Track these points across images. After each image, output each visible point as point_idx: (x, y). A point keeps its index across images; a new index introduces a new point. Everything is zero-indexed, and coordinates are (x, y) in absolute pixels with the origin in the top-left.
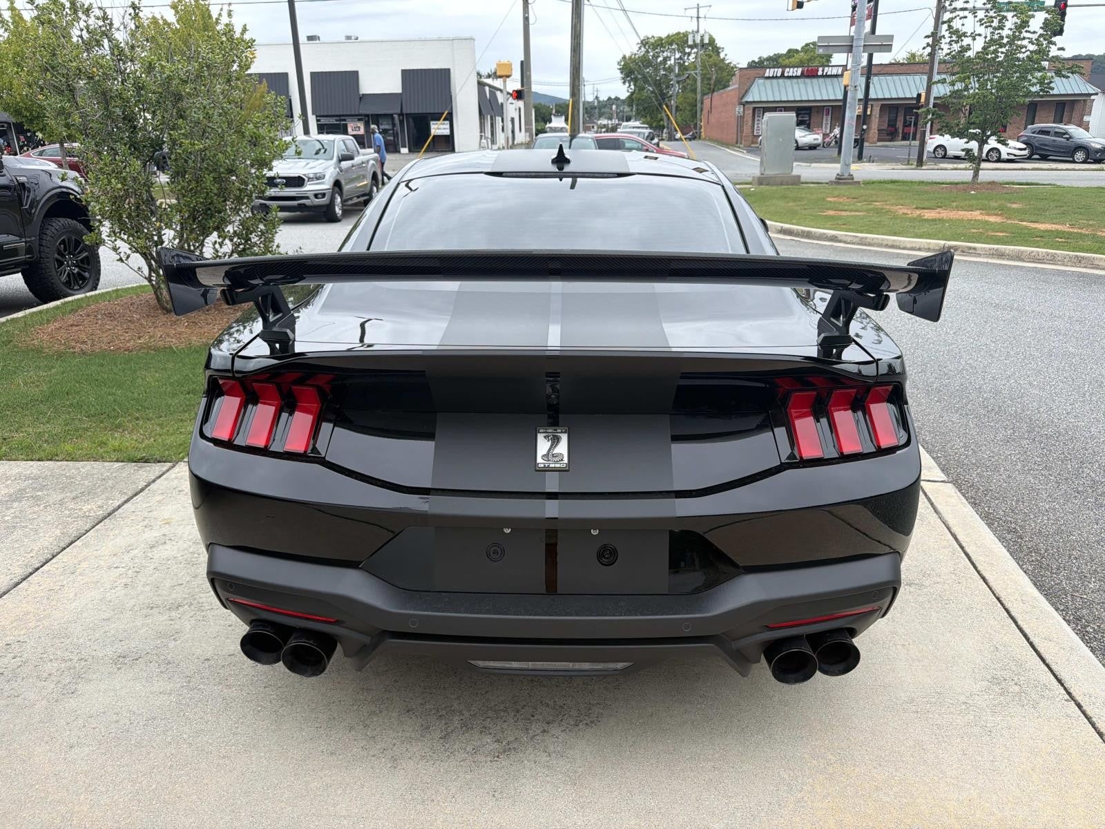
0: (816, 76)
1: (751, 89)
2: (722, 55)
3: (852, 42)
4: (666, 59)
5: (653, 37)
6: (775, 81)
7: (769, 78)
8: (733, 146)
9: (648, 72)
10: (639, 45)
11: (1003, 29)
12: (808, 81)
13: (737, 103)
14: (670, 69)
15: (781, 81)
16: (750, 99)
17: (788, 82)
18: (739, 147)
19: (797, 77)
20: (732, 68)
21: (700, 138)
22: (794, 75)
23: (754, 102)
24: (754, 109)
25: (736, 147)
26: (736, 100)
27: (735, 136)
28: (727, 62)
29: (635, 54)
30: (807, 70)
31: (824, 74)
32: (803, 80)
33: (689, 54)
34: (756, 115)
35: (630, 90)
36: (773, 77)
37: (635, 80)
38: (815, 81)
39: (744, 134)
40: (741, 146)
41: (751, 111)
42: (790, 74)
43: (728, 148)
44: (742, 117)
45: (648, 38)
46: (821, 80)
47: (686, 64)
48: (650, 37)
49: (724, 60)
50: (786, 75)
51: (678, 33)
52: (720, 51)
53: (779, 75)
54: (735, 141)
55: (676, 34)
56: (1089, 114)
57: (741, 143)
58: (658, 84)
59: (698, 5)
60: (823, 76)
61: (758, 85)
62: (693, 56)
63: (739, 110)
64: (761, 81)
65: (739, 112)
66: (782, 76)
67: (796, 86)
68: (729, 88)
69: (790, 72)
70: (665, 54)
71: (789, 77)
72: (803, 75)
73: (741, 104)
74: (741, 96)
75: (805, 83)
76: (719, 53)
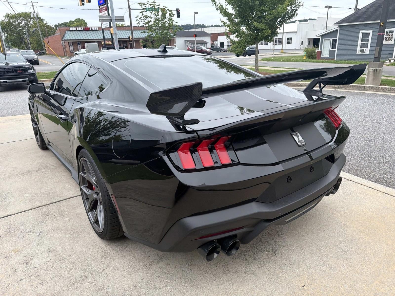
0: (89, 30)
1: (66, 35)
2: (45, 22)
3: (111, 18)
4: (19, 23)
5: (11, 14)
6: (74, 32)
7: (71, 31)
8: (63, 56)
9: (12, 28)
10: (5, 17)
11: (158, 16)
12: (86, 32)
13: (61, 40)
14: (23, 27)
15: (76, 32)
16: (66, 39)
17: (79, 32)
18: (66, 57)
19: (82, 31)
20: (51, 27)
21: (46, 54)
22: (81, 30)
23: (68, 40)
24: (69, 42)
25: (65, 57)
26: (60, 39)
27: (63, 53)
28: (48, 25)
29: (4, 21)
30: (85, 28)
31: (92, 30)
32: (85, 32)
33: (30, 21)
34: (70, 45)
35: (5, 36)
36: (73, 31)
37: (7, 32)
38: (89, 32)
39: (67, 52)
40: (67, 56)
41: (68, 43)
42: (79, 30)
43: (62, 57)
44: (65, 46)
45: (8, 14)
46: (91, 32)
47: (29, 25)
48: (9, 14)
49: (46, 24)
50: (78, 30)
51: (22, 13)
52: (43, 20)
53: (75, 30)
54: (64, 55)
55: (21, 13)
56: (175, 43)
57: (67, 55)
58: (18, 33)
59: (32, 2)
60: (91, 30)
61: (68, 33)
62: (31, 22)
63: (63, 43)
64: (69, 32)
65: (63, 44)
66: (76, 30)
67: (83, 34)
68: (56, 35)
69: (79, 29)
70: (18, 21)
71: (79, 31)
72: (84, 30)
73: (63, 40)
74: (62, 38)
75: (86, 33)
76: (43, 22)
